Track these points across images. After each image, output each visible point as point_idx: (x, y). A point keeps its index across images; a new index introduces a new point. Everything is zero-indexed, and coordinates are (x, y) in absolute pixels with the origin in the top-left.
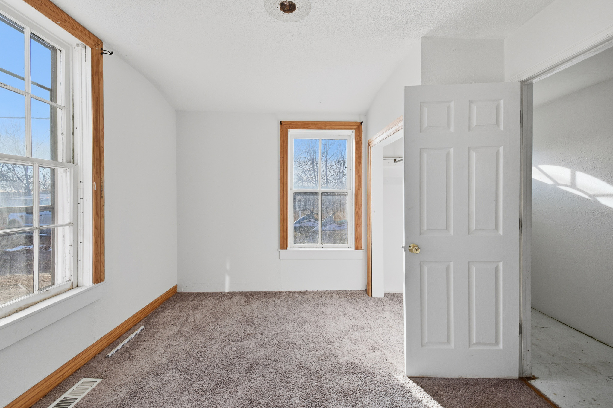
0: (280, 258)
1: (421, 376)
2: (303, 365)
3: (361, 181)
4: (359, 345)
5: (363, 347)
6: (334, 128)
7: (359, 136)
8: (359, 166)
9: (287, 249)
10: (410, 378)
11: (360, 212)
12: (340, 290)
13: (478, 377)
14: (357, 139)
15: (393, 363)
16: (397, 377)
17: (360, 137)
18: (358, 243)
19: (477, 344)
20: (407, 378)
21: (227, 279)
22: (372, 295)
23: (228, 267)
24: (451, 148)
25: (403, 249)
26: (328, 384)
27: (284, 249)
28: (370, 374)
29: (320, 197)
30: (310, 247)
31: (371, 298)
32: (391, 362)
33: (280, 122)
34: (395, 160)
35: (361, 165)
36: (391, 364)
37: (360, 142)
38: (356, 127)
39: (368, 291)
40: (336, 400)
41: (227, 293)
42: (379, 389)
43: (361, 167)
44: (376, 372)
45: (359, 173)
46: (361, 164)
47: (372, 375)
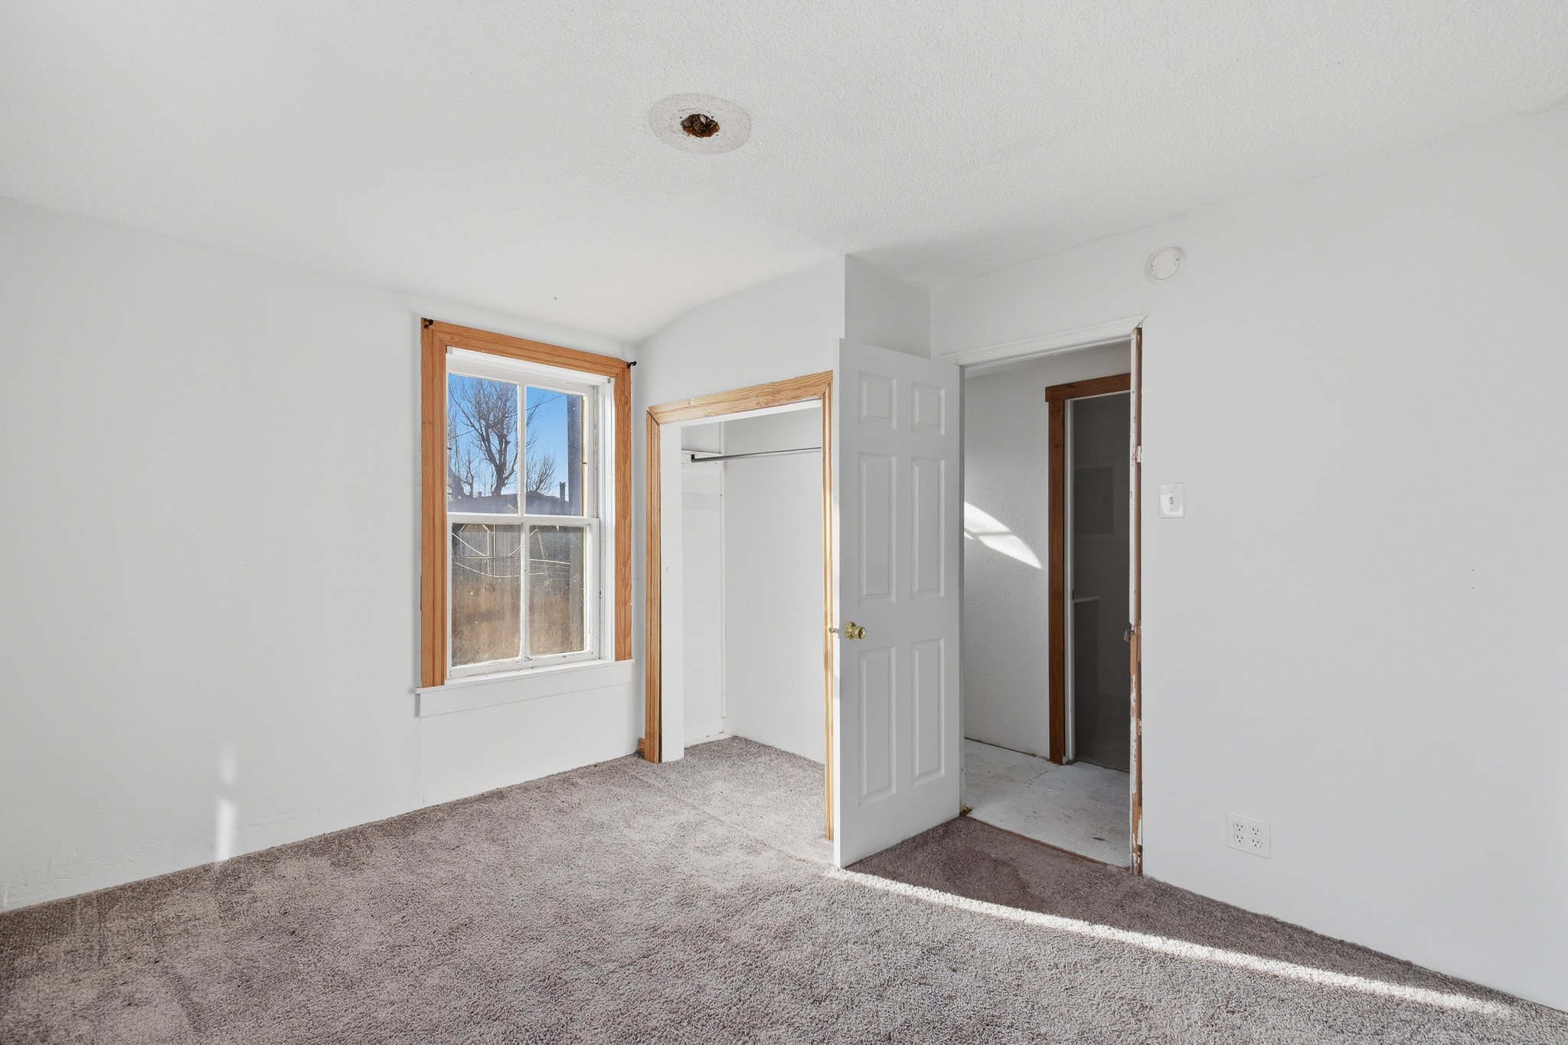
0: (417, 713)
1: (858, 860)
2: (664, 929)
3: (628, 498)
4: (727, 854)
5: (733, 855)
6: (534, 358)
7: (623, 392)
8: (625, 463)
9: (442, 684)
10: (847, 868)
11: (627, 571)
12: (581, 766)
13: (921, 832)
14: (620, 400)
15: (806, 858)
16: (829, 875)
17: (626, 397)
18: (622, 646)
19: (922, 775)
20: (845, 870)
21: (226, 816)
22: (660, 760)
23: (228, 772)
24: (893, 456)
25: (836, 636)
26: (742, 935)
27: (433, 686)
28: (789, 889)
29: (524, 537)
30: (498, 672)
31: (660, 765)
32: (803, 857)
33: (427, 323)
34: (693, 456)
35: (628, 462)
36: (804, 861)
37: (627, 408)
38: (617, 370)
39: (648, 750)
40: (781, 949)
41: (232, 861)
42: (823, 904)
43: (627, 466)
44: (795, 881)
45: (624, 480)
46: (629, 459)
47: (793, 890)
